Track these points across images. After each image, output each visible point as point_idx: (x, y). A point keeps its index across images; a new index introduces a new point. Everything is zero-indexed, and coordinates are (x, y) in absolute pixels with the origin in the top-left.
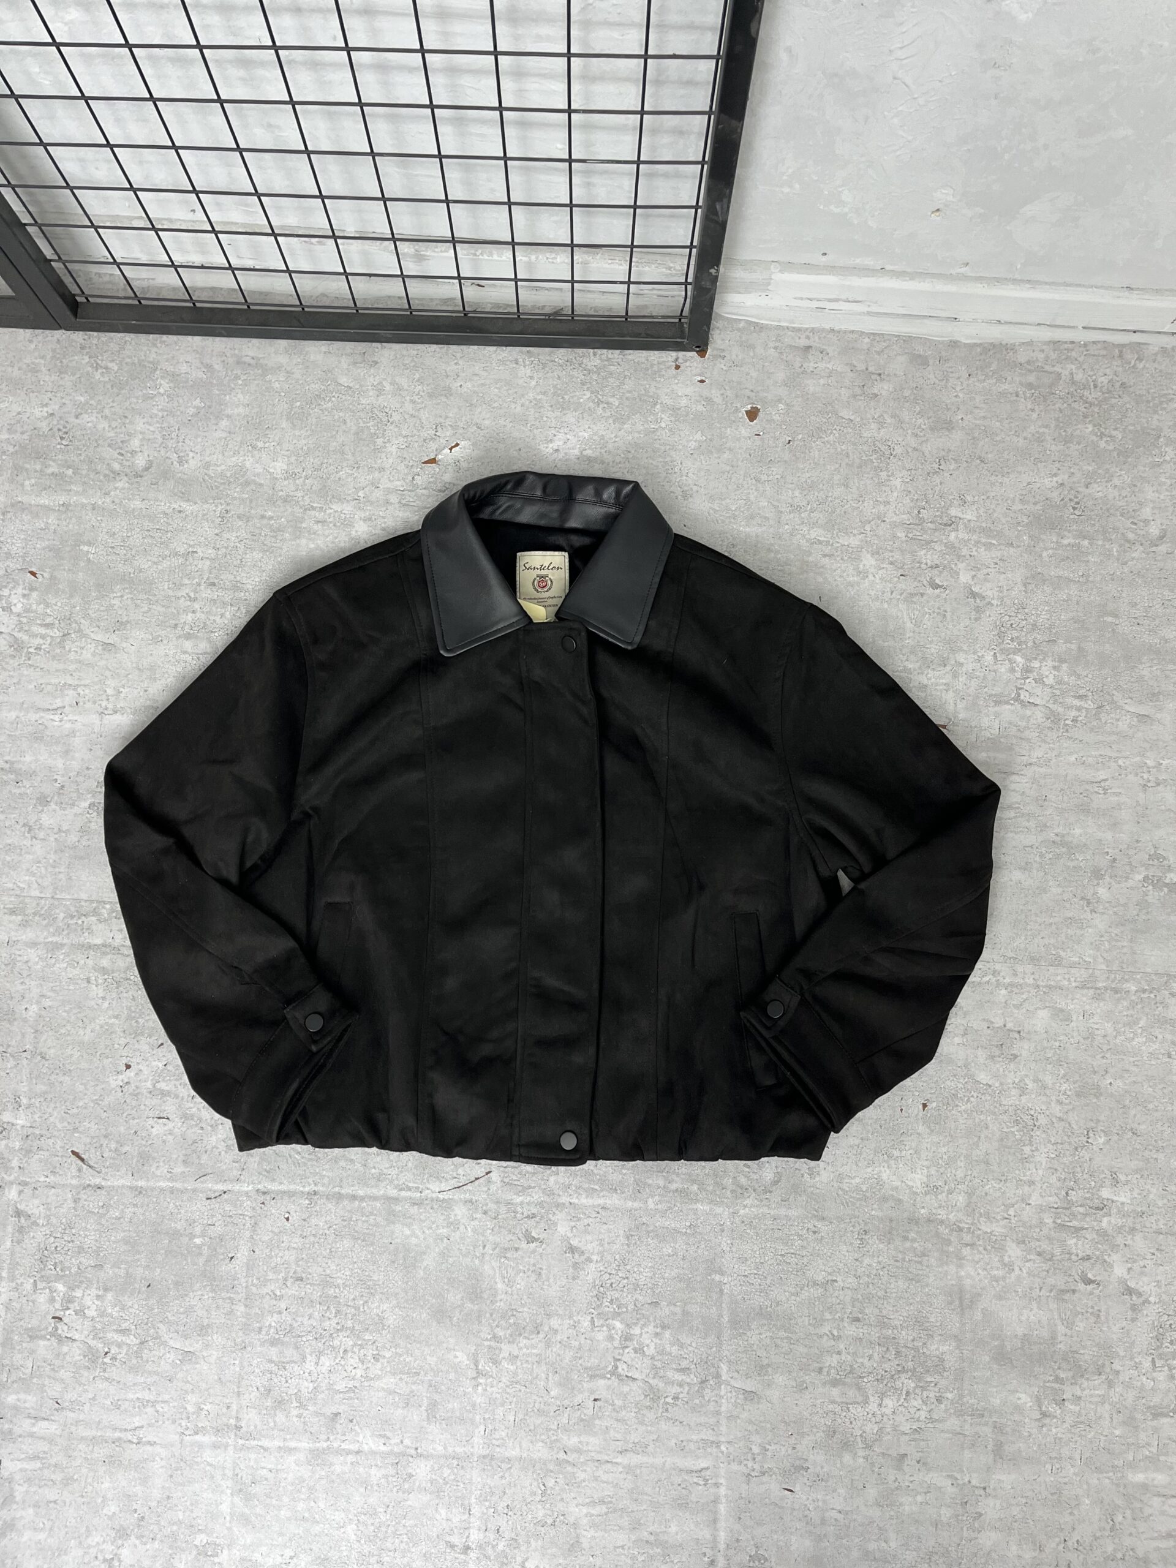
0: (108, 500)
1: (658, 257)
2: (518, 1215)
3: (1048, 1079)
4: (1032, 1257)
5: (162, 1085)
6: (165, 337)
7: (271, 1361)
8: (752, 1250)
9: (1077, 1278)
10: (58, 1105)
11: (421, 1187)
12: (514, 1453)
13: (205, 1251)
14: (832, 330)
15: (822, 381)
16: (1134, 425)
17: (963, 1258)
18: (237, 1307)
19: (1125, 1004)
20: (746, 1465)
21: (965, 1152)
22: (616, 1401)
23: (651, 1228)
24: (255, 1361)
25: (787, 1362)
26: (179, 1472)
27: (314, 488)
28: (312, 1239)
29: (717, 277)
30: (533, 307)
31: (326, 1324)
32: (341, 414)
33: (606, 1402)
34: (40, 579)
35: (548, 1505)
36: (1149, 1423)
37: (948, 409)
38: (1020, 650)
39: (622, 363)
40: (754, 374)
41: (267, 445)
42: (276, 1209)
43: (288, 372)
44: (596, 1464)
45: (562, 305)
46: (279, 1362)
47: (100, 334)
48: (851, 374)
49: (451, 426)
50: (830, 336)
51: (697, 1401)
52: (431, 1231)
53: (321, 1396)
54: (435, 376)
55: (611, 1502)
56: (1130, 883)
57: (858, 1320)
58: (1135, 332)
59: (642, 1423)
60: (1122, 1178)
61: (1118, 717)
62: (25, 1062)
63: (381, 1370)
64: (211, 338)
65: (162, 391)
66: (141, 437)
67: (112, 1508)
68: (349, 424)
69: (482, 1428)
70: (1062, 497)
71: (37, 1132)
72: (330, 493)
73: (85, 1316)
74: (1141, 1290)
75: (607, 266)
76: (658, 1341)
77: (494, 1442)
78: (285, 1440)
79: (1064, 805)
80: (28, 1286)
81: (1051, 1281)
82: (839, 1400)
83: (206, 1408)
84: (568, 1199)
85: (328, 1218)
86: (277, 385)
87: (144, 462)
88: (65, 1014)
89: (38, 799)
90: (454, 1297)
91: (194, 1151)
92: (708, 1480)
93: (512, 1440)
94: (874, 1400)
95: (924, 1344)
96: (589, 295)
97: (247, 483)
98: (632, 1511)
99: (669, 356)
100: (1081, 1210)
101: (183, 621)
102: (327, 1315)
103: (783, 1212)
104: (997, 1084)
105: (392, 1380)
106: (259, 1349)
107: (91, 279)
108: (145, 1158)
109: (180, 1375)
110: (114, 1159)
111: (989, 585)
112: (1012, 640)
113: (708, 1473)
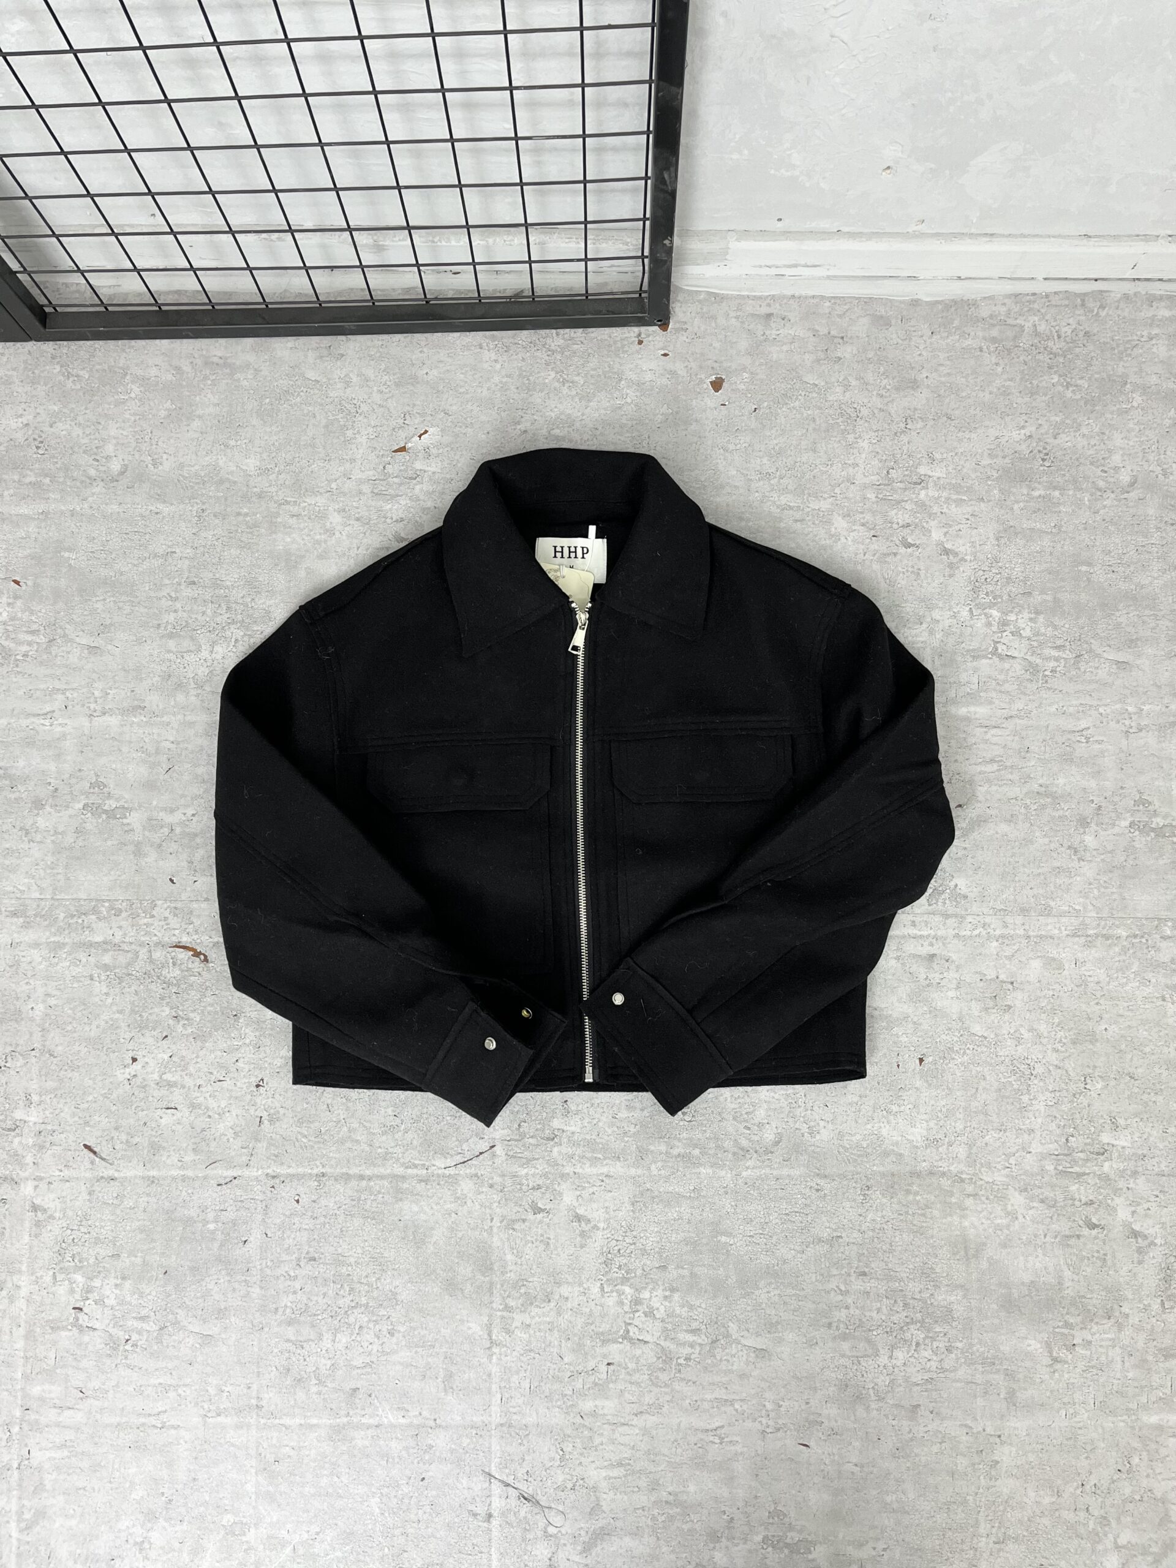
0: (86, 506)
1: (614, 233)
2: (523, 1187)
3: (1043, 1028)
4: (1035, 1204)
5: (168, 1077)
6: (133, 342)
7: (288, 1341)
8: (756, 1210)
9: (1081, 1223)
10: (68, 1100)
11: (427, 1164)
12: (531, 1419)
13: (220, 1236)
14: (793, 296)
15: (785, 348)
16: (1099, 373)
17: (966, 1209)
18: (253, 1290)
19: (1117, 949)
20: (760, 1422)
21: (963, 1104)
22: (629, 1365)
23: (656, 1193)
24: (273, 1342)
25: (796, 1318)
26: (204, 1454)
27: (287, 483)
28: (322, 1219)
29: (671, 248)
30: (495, 291)
31: (341, 1302)
32: (310, 408)
33: (619, 1366)
34: (24, 587)
35: (567, 1470)
36: (1161, 1364)
37: (912, 368)
38: (995, 604)
39: (585, 342)
40: (717, 345)
41: (239, 442)
42: (287, 1192)
43: (256, 370)
44: (614, 1427)
45: (523, 287)
46: (297, 1341)
47: (70, 343)
48: (812, 339)
49: (418, 413)
50: (791, 301)
51: (710, 1361)
52: (439, 1207)
53: (340, 1372)
54: (401, 365)
55: (629, 1464)
56: (1116, 830)
57: (864, 1274)
58: (1096, 280)
59: (657, 1386)
60: (1121, 1122)
61: (1096, 665)
62: (34, 1060)
63: (397, 1344)
64: (178, 341)
65: (133, 395)
66: (114, 441)
67: (138, 1493)
68: (318, 417)
69: (499, 1396)
70: (1031, 449)
71: (49, 1127)
72: (303, 487)
73: (104, 1305)
74: (1146, 1232)
75: (564, 245)
76: (667, 1304)
77: (511, 1410)
78: (305, 1417)
79: (1047, 756)
80: (48, 1279)
81: (1055, 1227)
82: (848, 1353)
83: (227, 1389)
84: (572, 1169)
85: (338, 1198)
86: (245, 383)
87: (119, 466)
88: (70, 1012)
89: (33, 802)
90: (465, 1270)
91: (204, 1140)
92: (723, 1438)
93: (529, 1407)
94: (884, 1352)
95: (932, 1295)
96: (548, 276)
97: (221, 482)
98: (650, 1473)
99: (632, 332)
100: (1082, 1155)
101: (165, 621)
102: (342, 1292)
103: (785, 1172)
104: (992, 1036)
105: (408, 1354)
106: (276, 1329)
107: (58, 290)
108: (155, 1148)
109: (200, 1359)
110: (126, 1150)
111: (961, 542)
112: (987, 594)
113: (723, 1431)
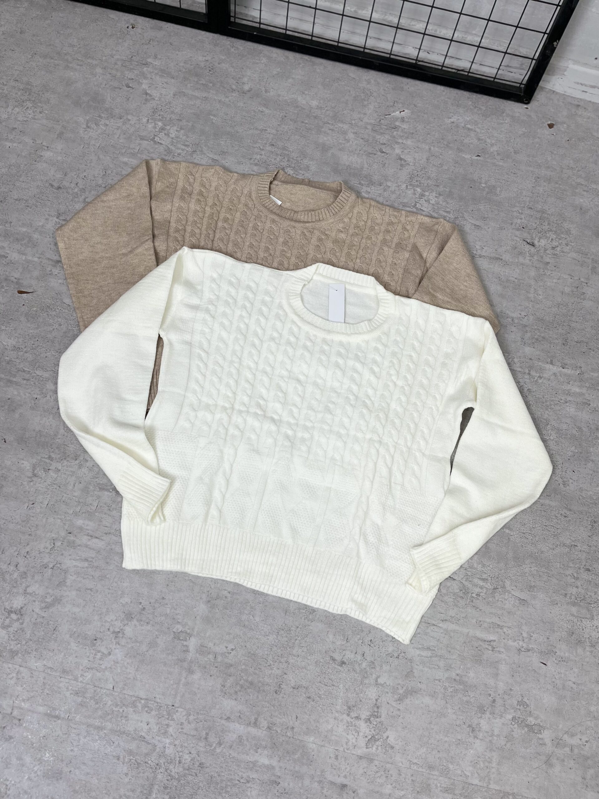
0: (227, 100)
14: (591, 102)
20: (518, 643)
25: (547, 587)
27: (330, 115)
29: (556, 47)
30: (451, 66)
32: (348, 88)
40: (553, 110)
41: (310, 93)
45: (466, 67)
49: (401, 103)
51: (491, 599)
55: (434, 650)
57: (588, 570)
59: (457, 606)
65: (262, 62)
66: (248, 78)
72: (338, 119)
82: (575, 614)
87: (248, 88)
92: (494, 648)
97: (297, 107)
101: (254, 158)
113: (495, 644)
